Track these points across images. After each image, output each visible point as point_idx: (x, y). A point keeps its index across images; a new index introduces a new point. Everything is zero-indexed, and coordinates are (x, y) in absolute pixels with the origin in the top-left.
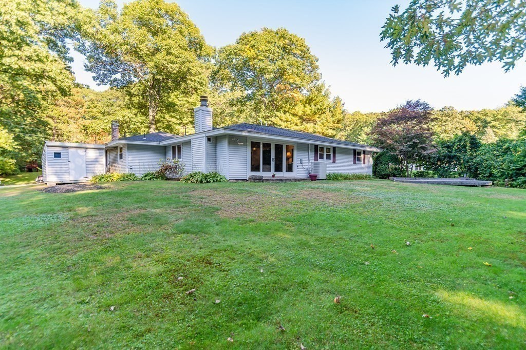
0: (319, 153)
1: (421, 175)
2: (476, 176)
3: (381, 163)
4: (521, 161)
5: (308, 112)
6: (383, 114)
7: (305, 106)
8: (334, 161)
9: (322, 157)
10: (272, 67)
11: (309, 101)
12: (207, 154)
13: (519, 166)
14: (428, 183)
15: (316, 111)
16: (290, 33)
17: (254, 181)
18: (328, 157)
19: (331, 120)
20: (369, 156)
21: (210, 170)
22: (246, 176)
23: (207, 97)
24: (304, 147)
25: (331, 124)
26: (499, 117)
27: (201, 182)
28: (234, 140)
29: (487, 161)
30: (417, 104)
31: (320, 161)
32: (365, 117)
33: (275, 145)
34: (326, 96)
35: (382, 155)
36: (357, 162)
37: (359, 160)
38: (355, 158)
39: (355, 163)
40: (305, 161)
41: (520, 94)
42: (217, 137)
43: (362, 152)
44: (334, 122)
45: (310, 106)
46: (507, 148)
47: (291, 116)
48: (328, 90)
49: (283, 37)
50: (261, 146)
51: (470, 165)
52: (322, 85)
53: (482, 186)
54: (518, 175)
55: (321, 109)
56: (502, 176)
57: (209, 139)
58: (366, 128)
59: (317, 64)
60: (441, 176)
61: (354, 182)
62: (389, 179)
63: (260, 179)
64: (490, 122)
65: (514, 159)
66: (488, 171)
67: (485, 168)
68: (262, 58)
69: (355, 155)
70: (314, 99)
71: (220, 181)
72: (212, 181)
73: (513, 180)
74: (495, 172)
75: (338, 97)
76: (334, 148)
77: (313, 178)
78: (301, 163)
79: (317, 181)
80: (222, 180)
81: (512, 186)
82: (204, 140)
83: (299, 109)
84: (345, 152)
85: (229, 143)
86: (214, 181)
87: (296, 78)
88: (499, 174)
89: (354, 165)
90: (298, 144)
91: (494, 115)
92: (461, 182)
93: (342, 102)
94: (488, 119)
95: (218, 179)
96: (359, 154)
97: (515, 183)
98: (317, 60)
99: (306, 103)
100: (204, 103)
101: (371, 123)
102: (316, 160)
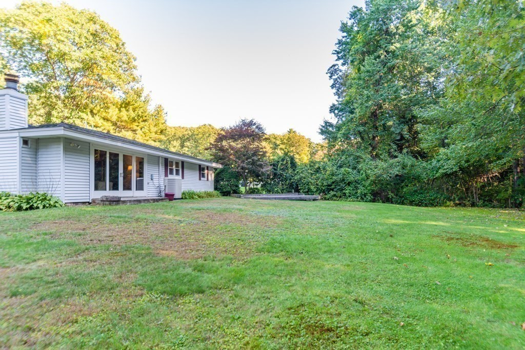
0: (169, 167)
1: (253, 191)
2: (297, 191)
3: (223, 179)
4: (331, 179)
5: (125, 118)
6: (222, 129)
7: (120, 110)
8: (183, 177)
9: (171, 173)
10: (77, 54)
11: (126, 105)
12: (23, 164)
13: (330, 183)
14: (275, 198)
15: (136, 118)
16: (102, 19)
17: (110, 204)
18: (177, 171)
19: (154, 129)
20: (211, 172)
21: (31, 190)
22: (88, 198)
23: (17, 77)
24: (155, 160)
25: (153, 135)
26: (285, 141)
27: (19, 209)
28: (73, 147)
29: (305, 178)
30: (251, 123)
31: (170, 177)
32: (173, 129)
33: (124, 155)
34: (146, 102)
35: (222, 171)
36: (202, 179)
37: (203, 176)
38: (200, 174)
39: (200, 179)
40: (155, 177)
41: (324, 125)
42: (39, 139)
43: (206, 168)
44: (156, 133)
45: (127, 111)
46: (317, 168)
47: (102, 121)
48: (148, 95)
49: (92, 20)
50: (108, 155)
51: (292, 182)
52: (142, 90)
53: (314, 200)
54: (329, 190)
55: (142, 116)
56: (317, 191)
57: (25, 142)
58: (175, 141)
59: (134, 63)
60: (269, 191)
61: (206, 200)
62: (230, 196)
63: (117, 201)
64: (279, 145)
65: (325, 176)
66: (307, 187)
67: (304, 184)
68: (62, 39)
69: (200, 171)
70: (131, 103)
71: (55, 206)
72: (41, 207)
73: (326, 194)
74: (312, 187)
75: (161, 106)
76: (183, 163)
77: (170, 197)
78: (152, 180)
79: (174, 201)
80: (57, 205)
81: (325, 199)
82: (18, 143)
83: (113, 113)
84: (192, 166)
85: (66, 150)
86: (44, 207)
87: (111, 75)
88: (315, 190)
89: (200, 182)
90: (149, 155)
91: (281, 139)
92: (300, 197)
93: (165, 111)
94: (278, 142)
95: (52, 203)
96: (203, 169)
97: (327, 196)
98: (135, 60)
99: (121, 107)
100: (11, 84)
101: (180, 137)
102: (166, 175)
